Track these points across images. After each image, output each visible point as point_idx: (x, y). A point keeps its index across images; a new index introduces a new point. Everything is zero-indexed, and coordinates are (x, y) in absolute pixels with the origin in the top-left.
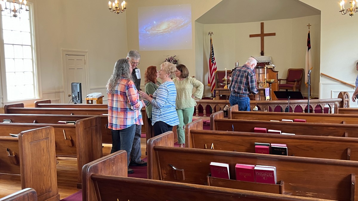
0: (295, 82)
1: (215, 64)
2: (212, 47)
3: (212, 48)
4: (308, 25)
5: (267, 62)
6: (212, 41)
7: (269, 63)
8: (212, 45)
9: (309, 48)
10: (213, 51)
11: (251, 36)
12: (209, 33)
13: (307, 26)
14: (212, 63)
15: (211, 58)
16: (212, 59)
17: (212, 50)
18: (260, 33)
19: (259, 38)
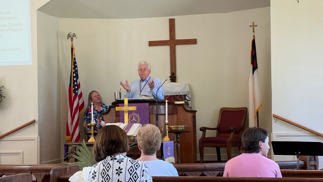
0: (230, 133)
1: (81, 96)
2: (75, 63)
3: (74, 65)
4: (252, 25)
5: (181, 94)
6: (75, 52)
7: (185, 96)
8: (75, 59)
9: (255, 67)
10: (76, 72)
11: (152, 44)
12: (69, 36)
13: (250, 26)
14: (74, 94)
15: (72, 85)
16: (74, 87)
17: (74, 68)
18: (167, 38)
19: (167, 49)
